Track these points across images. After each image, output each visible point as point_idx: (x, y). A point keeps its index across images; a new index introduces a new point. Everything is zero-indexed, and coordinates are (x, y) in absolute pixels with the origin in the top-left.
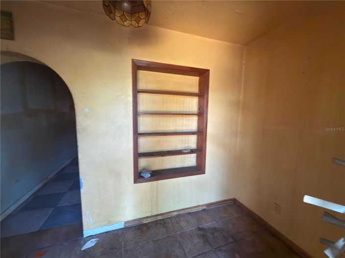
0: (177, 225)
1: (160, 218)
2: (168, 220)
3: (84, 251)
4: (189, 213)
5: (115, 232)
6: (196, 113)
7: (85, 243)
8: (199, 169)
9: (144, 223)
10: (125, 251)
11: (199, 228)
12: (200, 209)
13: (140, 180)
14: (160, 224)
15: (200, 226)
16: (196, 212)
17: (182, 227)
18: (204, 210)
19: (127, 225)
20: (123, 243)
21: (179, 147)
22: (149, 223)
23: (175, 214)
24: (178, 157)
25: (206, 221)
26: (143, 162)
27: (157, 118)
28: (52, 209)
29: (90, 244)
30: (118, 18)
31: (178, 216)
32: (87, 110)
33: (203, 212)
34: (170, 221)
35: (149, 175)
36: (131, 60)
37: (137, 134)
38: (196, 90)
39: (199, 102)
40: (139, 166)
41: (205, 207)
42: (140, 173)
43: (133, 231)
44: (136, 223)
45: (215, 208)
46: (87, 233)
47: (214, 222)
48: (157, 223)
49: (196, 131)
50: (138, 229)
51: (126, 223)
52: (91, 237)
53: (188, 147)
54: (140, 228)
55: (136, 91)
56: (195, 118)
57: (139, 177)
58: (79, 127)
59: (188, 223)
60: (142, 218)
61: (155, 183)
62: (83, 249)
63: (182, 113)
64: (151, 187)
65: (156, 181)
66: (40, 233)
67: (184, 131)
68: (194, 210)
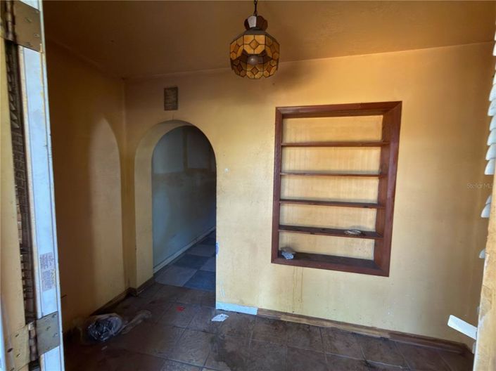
0: (329, 342)
1: (304, 321)
2: (316, 329)
3: (214, 322)
4: (354, 334)
5: (246, 316)
6: (377, 173)
7: (216, 315)
8: (378, 266)
9: (282, 319)
10: (252, 342)
11: (366, 362)
12: (377, 335)
13: (279, 259)
14: (303, 330)
15: (368, 361)
16: (367, 337)
17: (335, 349)
18: (385, 340)
19: (261, 314)
20: (252, 332)
21: (344, 224)
22: (288, 322)
23: (329, 325)
24: (341, 240)
25: (382, 358)
26: (287, 238)
27: (308, 181)
28: (195, 271)
29: (220, 318)
30: (249, 74)
31: (333, 330)
32: (227, 169)
33: (381, 342)
34: (319, 332)
35: (292, 257)
36: (274, 109)
37: (279, 200)
38: (377, 136)
39: (382, 155)
40: (280, 242)
41: (387, 336)
42: (281, 252)
43: (266, 323)
44: (271, 316)
45: (409, 345)
46: (219, 305)
47: (401, 367)
48: (299, 326)
49: (375, 202)
50: (273, 324)
51: (260, 310)
52: (222, 311)
53: (359, 227)
54: (275, 324)
55: (281, 146)
56: (375, 182)
57: (278, 255)
58: (218, 188)
59: (347, 346)
60: (279, 312)
61: (300, 269)
62: (213, 320)
63: (348, 173)
64: (294, 274)
65: (301, 268)
66: (184, 289)
67: (352, 201)
68: (364, 332)
